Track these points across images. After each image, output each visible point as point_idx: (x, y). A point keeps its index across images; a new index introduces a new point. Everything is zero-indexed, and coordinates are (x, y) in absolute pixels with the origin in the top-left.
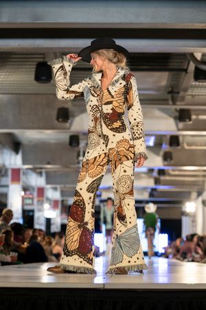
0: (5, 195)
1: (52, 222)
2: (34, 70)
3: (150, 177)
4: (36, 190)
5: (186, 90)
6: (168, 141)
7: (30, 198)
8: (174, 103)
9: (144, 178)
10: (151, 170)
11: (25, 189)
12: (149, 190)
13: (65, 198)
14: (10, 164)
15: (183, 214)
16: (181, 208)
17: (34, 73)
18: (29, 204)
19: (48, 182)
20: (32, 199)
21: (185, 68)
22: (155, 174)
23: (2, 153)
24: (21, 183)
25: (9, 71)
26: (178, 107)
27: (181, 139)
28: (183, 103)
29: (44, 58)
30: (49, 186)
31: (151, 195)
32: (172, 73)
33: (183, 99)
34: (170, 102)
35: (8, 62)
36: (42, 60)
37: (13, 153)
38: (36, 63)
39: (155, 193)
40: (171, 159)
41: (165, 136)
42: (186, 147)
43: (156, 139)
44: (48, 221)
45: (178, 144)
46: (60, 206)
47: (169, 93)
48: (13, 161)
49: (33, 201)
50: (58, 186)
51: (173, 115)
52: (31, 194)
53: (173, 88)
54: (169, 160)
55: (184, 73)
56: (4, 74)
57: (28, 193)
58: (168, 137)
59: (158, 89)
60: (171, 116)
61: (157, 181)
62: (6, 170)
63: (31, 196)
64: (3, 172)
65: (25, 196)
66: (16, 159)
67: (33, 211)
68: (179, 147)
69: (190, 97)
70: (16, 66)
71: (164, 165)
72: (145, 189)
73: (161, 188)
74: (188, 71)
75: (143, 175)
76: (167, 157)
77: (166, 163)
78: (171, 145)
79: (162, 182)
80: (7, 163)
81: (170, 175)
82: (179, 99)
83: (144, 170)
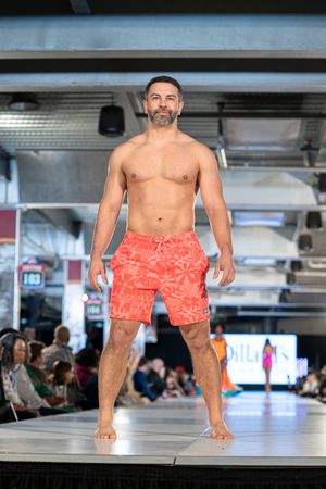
0: (59, 299)
2: (98, 115)
3: (280, 272)
4: (106, 292)
6: (305, 219)
7: (96, 305)
8: (312, 166)
9: (270, 273)
10: (281, 263)
11: (90, 290)
12: (279, 292)
14: (66, 254)
18: (95, 314)
20: (100, 306)
22: (287, 267)
23: (54, 237)
24: (83, 282)
25: (62, 116)
26: (318, 171)
27: (324, 216)
28: (324, 165)
29: (112, 98)
31: (282, 298)
32: (306, 120)
33: (324, 158)
34: (307, 163)
35: (60, 103)
37: (71, 237)
39: (288, 297)
40: (310, 246)
41: (301, 212)
43: (286, 216)
45: (320, 225)
47: (303, 149)
48: (70, 250)
49: (101, 309)
51: (312, 182)
52: (98, 299)
53: (310, 141)
54: (307, 248)
56: (54, 121)
57: (93, 296)
58: (305, 214)
59: (286, 144)
60: (308, 183)
61: (290, 279)
62: (61, 262)
63: (98, 302)
64: (56, 265)
65: (90, 302)
66: (75, 246)
67: (102, 322)
68: (321, 229)
70: (72, 111)
71: (301, 255)
72: (272, 289)
73: (296, 289)
75: (270, 269)
76: (304, 243)
77: (302, 252)
78: (309, 225)
79: (298, 279)
80: (62, 252)
81: (310, 269)
82: (319, 158)
83: (271, 262)
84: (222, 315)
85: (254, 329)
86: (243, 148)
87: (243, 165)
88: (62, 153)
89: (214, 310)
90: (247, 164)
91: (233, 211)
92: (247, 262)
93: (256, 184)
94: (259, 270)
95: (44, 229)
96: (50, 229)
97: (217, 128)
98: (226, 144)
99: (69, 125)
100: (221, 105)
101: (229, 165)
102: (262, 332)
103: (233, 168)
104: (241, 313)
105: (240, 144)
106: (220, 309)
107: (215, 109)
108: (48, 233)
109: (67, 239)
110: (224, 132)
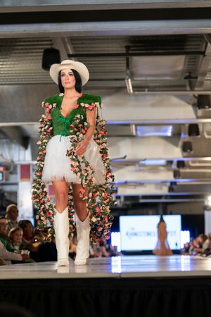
0: (15, 194)
2: (41, 57)
3: (169, 170)
5: (204, 74)
6: (187, 129)
8: (192, 89)
9: (162, 171)
10: (170, 162)
12: (169, 184)
14: (19, 161)
15: (206, 208)
16: (203, 202)
17: (41, 61)
21: (203, 50)
22: (174, 166)
23: (10, 149)
24: (31, 180)
25: (15, 59)
26: (197, 93)
27: (201, 128)
28: (202, 89)
29: (52, 44)
31: (171, 189)
32: (188, 56)
33: (201, 84)
34: (188, 88)
35: (13, 49)
36: (49, 47)
37: (22, 148)
38: (43, 50)
39: (174, 187)
40: (191, 150)
41: (184, 124)
42: (207, 137)
43: (173, 128)
45: (198, 133)
47: (186, 78)
48: (22, 157)
51: (192, 102)
53: (190, 73)
54: (189, 151)
55: (202, 56)
58: (187, 126)
59: (174, 75)
60: (189, 104)
61: (176, 174)
62: (15, 167)
64: (11, 170)
66: (25, 154)
68: (199, 136)
69: (209, 82)
70: (22, 55)
71: (184, 157)
72: (164, 183)
73: (181, 181)
74: (206, 54)
75: (162, 168)
76: (186, 147)
77: (185, 154)
78: (190, 134)
79: (182, 175)
80: (16, 159)
81: (190, 167)
82: (197, 84)
83: (163, 162)
84: (128, 203)
85: (150, 212)
86: (144, 78)
87: (144, 91)
88: (15, 86)
89: (122, 199)
90: (146, 90)
91: (136, 125)
92: (147, 162)
93: (153, 105)
94: (154, 169)
95: (3, 144)
96: (7, 143)
97: (125, 65)
98: (132, 76)
99: (19, 66)
100: (128, 48)
101: (134, 91)
102: (157, 214)
103: (137, 93)
104: (142, 201)
105: (142, 76)
106: (127, 198)
107: (124, 51)
108: (5, 146)
109: (20, 149)
110: (130, 67)
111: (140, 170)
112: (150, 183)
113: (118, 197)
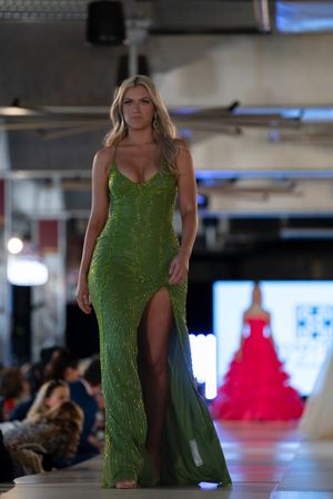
1: (36, 298)
13: (80, 214)
19: (16, 162)
30: (21, 175)
44: (22, 296)
46: (62, 242)
50: (56, 176)
84: (243, 238)
85: (317, 267)
89: (224, 227)
92: (310, 115)
104: (288, 233)
106: (239, 223)
111: (284, 139)
112: (316, 178)
113: (210, 222)
